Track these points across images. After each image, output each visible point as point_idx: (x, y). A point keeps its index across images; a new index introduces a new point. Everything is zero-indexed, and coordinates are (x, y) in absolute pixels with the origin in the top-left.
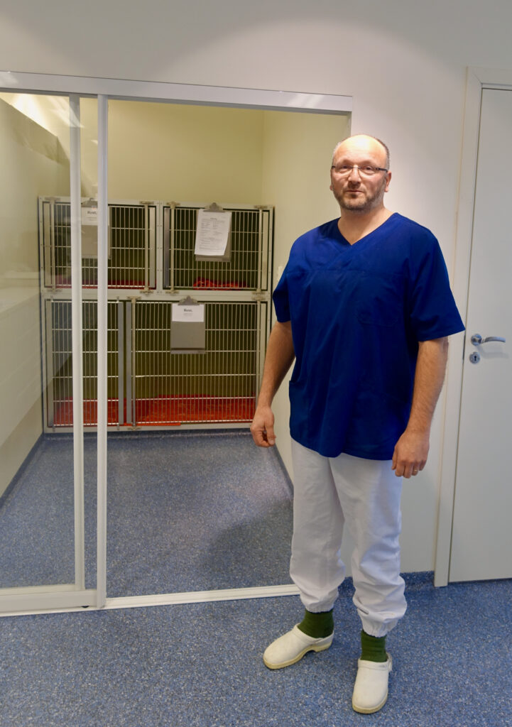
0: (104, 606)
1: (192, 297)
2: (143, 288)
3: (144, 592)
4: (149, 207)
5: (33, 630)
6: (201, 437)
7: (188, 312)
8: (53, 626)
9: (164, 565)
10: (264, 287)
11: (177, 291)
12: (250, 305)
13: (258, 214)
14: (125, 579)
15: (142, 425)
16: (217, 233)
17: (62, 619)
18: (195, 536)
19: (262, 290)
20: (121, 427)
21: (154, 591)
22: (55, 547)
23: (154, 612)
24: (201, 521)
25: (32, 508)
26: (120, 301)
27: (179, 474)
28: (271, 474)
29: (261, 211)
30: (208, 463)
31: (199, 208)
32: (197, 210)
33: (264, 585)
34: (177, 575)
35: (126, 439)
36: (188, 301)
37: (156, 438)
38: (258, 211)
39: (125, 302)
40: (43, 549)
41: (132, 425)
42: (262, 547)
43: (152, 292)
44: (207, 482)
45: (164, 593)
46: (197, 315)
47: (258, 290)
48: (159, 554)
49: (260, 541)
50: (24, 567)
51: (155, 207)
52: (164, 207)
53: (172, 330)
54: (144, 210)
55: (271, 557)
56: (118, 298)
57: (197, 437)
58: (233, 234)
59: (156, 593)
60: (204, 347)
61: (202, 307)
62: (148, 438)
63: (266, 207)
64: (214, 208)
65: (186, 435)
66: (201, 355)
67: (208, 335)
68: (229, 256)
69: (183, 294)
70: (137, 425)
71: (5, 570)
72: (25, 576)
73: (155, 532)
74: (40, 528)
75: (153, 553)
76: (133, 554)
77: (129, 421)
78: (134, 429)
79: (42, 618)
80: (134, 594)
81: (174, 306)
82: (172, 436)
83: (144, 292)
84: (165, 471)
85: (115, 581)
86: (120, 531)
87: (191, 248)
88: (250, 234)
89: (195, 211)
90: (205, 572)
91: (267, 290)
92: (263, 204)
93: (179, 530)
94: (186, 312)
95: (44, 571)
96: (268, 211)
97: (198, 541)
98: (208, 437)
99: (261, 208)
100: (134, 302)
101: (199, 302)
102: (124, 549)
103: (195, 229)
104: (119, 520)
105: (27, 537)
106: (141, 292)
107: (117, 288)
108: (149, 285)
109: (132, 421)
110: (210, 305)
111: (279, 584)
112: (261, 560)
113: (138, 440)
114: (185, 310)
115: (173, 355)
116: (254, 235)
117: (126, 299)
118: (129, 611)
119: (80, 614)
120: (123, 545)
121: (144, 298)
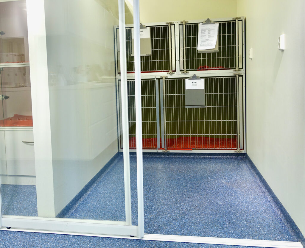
0: (143, 238)
1: (196, 75)
2: (169, 71)
3: (168, 233)
4: (171, 25)
5: (101, 245)
6: (204, 158)
7: (195, 84)
8: (112, 245)
9: (181, 219)
10: (240, 66)
11: (188, 72)
12: (232, 78)
13: (235, 23)
14: (157, 225)
15: (170, 149)
16: (210, 36)
17: (118, 242)
18: (201, 206)
19: (239, 69)
20: (159, 150)
21: (174, 233)
22: (118, 204)
23: (174, 246)
24: (205, 198)
25: (109, 185)
26: (157, 79)
27: (191, 174)
28: (250, 177)
29: (237, 20)
30: (209, 170)
31: (199, 23)
32: (198, 24)
33: (250, 239)
34: (189, 226)
35: (162, 157)
36: (195, 77)
37: (179, 157)
38: (235, 21)
39: (159, 79)
40: (112, 204)
41: (165, 149)
42: (247, 216)
43: (174, 73)
44: (208, 179)
45: (181, 235)
46: (200, 85)
47: (237, 68)
48: (178, 214)
49: (245, 212)
50: (101, 212)
51: (174, 25)
52: (179, 24)
53: (186, 94)
54: (168, 27)
55: (254, 223)
56: (156, 77)
57: (202, 158)
58: (220, 37)
59: (176, 235)
60: (205, 104)
61: (203, 80)
62: (174, 157)
63: (240, 18)
64: (208, 22)
65: (195, 157)
66: (203, 108)
67: (207, 97)
68: (217, 49)
69: (191, 73)
70: (167, 149)
71: (91, 213)
72: (101, 217)
73: (176, 202)
74: (112, 195)
75: (175, 213)
76: (162, 212)
77: (163, 147)
78: (166, 151)
79: (107, 239)
80: (162, 233)
81: (187, 80)
82: (188, 157)
83: (169, 73)
84: (183, 173)
85: (151, 225)
86: (155, 200)
87: (195, 46)
88: (230, 35)
89: (197, 25)
90: (208, 226)
91: (242, 68)
92: (238, 16)
93: (191, 202)
94: (193, 84)
95: (111, 215)
96: (242, 20)
97: (203, 209)
98: (208, 158)
99: (237, 18)
100: (164, 79)
101: (200, 77)
102: (158, 209)
103: (197, 35)
104: (155, 194)
105: (105, 198)
106: (168, 74)
107: (155, 72)
108: (172, 69)
109: (165, 147)
110: (207, 79)
111: (262, 239)
112: (247, 224)
113: (168, 158)
114: (193, 83)
115: (186, 109)
116: (233, 35)
117: (159, 78)
118: (158, 242)
119: (128, 240)
120: (157, 207)
121: (169, 76)
